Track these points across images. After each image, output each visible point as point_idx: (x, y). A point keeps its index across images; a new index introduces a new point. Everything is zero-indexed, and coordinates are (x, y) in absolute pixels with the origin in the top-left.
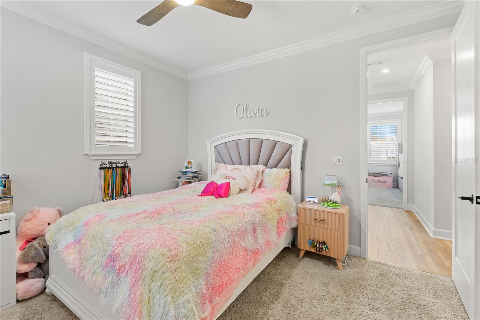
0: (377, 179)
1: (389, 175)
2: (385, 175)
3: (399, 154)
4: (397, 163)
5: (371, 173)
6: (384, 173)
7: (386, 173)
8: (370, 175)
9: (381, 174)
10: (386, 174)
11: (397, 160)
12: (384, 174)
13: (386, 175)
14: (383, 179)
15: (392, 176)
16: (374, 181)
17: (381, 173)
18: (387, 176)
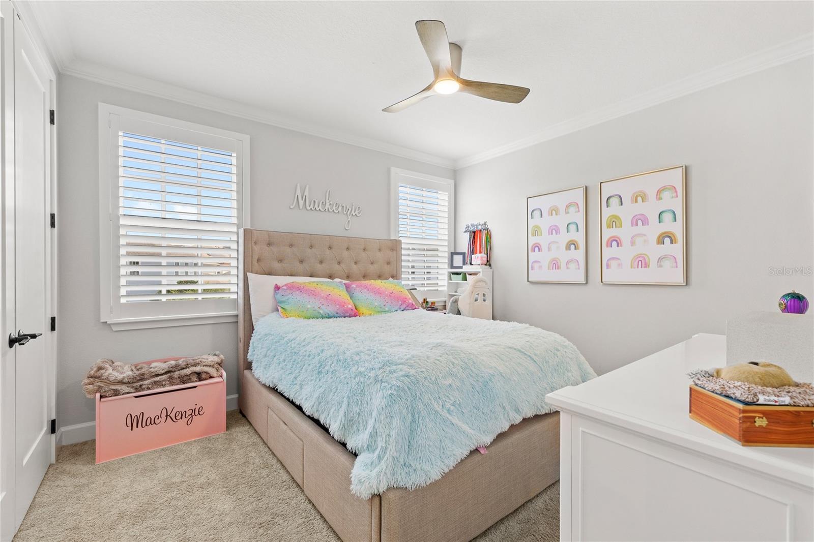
0: (151, 406)
1: (212, 371)
2: (194, 378)
3: (249, 275)
4: (240, 312)
5: (121, 382)
6: (187, 366)
7: (195, 365)
8: (116, 393)
9: (176, 374)
10: (197, 369)
11: (241, 301)
12: (188, 371)
13: (199, 374)
14: (181, 400)
15: (224, 374)
16: (135, 422)
17: (177, 367)
18: (200, 380)
